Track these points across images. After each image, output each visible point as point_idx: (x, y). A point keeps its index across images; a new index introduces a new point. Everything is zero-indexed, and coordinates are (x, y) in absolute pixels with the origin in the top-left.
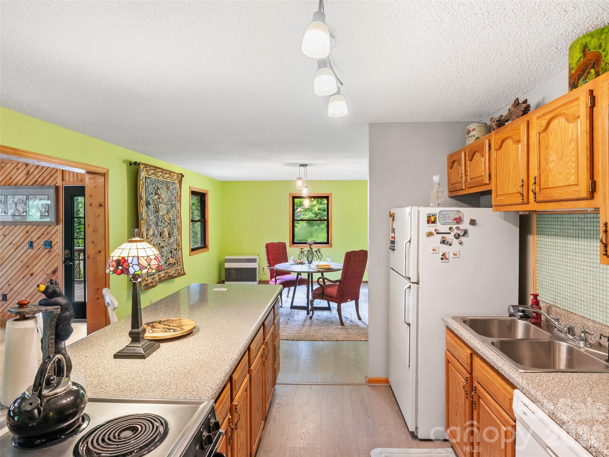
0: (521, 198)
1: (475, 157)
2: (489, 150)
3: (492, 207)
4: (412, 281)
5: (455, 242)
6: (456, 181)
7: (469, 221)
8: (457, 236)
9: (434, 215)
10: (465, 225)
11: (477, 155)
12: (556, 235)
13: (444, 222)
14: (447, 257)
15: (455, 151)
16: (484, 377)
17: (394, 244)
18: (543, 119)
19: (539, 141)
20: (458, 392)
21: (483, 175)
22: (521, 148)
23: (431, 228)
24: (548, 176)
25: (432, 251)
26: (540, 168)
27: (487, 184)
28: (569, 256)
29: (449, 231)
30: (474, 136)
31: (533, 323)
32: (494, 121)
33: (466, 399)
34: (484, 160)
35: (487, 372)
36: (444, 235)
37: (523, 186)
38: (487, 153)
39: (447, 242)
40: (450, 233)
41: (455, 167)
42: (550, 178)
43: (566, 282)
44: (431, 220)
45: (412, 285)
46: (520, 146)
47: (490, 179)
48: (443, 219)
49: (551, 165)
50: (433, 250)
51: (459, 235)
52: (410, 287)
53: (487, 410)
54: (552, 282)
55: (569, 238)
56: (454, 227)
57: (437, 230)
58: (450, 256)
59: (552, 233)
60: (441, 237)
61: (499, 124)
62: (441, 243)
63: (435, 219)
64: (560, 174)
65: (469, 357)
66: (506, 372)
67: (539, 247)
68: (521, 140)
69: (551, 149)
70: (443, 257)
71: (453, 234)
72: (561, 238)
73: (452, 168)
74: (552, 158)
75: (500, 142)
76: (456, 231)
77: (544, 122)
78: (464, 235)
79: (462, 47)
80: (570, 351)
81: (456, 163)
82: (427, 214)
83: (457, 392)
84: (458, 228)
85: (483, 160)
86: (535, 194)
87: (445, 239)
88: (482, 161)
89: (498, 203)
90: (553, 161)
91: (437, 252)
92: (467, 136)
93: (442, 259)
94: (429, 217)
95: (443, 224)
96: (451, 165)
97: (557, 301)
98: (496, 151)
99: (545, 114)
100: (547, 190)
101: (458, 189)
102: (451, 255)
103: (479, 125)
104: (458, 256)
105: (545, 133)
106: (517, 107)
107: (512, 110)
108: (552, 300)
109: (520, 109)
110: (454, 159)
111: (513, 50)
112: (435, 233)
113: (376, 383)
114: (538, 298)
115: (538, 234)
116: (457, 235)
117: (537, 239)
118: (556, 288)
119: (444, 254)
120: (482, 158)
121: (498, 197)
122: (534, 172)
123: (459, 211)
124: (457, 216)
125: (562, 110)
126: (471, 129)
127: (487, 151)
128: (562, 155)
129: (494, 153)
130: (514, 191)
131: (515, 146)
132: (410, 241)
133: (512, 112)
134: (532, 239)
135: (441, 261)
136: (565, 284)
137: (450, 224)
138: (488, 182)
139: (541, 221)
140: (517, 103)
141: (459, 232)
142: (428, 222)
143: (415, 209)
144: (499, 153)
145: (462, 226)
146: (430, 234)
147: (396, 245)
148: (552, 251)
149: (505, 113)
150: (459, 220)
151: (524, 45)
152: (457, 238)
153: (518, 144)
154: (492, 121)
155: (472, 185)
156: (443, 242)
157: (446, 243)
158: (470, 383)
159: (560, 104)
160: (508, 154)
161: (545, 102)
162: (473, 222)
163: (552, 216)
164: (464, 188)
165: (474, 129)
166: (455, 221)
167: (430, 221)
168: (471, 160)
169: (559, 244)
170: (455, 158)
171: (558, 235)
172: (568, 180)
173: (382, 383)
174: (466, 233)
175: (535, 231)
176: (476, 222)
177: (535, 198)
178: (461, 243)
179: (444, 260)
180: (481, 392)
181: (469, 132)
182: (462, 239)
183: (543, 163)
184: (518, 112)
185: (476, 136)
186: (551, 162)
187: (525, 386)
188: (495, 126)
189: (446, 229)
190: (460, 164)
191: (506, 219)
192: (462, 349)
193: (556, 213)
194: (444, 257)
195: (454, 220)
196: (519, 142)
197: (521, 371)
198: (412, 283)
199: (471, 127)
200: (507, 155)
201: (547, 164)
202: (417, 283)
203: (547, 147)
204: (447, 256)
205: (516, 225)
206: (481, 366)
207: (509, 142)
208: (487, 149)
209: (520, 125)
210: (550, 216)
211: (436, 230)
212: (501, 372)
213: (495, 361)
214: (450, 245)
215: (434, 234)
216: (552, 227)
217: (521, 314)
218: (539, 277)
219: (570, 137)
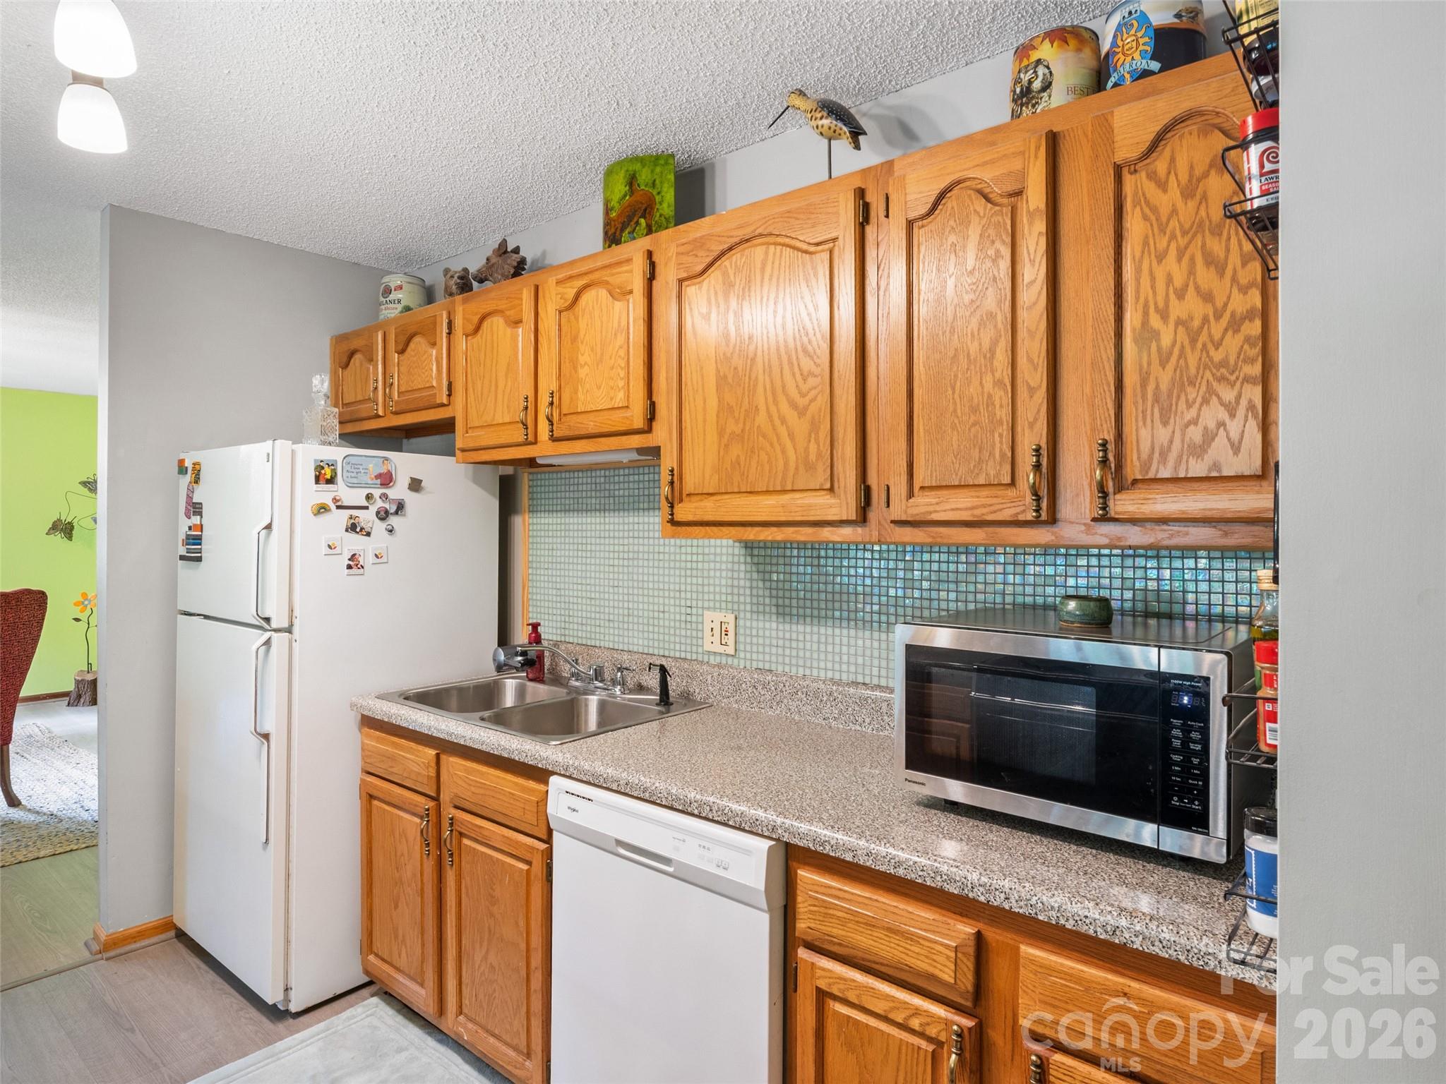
0: (523, 431)
1: (412, 345)
2: (449, 334)
3: (453, 455)
4: (274, 625)
5: (379, 528)
6: (360, 398)
7: (408, 481)
8: (383, 515)
9: (332, 465)
10: (399, 491)
11: (419, 343)
12: (565, 511)
13: (355, 481)
14: (361, 563)
15: (357, 328)
16: (473, 789)
17: (200, 544)
18: (568, 285)
19: (560, 325)
20: (402, 855)
21: (435, 384)
22: (523, 335)
23: (325, 495)
24: (576, 392)
25: (326, 550)
26: (560, 375)
27: (443, 405)
28: (589, 547)
29: (365, 503)
30: (399, 301)
31: (531, 680)
32: (452, 277)
33: (425, 856)
34: (437, 353)
35: (482, 774)
36: (355, 513)
37: (526, 408)
38: (445, 340)
39: (362, 529)
40: (367, 508)
41: (358, 364)
42: (580, 395)
43: (584, 594)
44: (324, 476)
45: (275, 635)
46: (520, 330)
47: (449, 395)
48: (353, 475)
49: (583, 372)
50: (330, 547)
51: (387, 512)
52: (268, 643)
53: (483, 853)
54: (558, 599)
55: (589, 514)
56: (377, 493)
57: (338, 501)
58: (367, 559)
59: (559, 508)
60: (348, 516)
61: (464, 284)
62: (347, 530)
63: (334, 472)
64: (599, 388)
65: (433, 764)
66: (529, 755)
67: (533, 537)
68: (525, 320)
69: (582, 343)
70: (351, 563)
71: (373, 509)
72: (576, 514)
73: (347, 365)
74: (585, 357)
75: (476, 319)
76: (380, 504)
77: (571, 293)
78: (396, 513)
79: (432, 95)
80: (602, 706)
81: (358, 357)
82: (315, 461)
83: (399, 854)
84: (384, 497)
85: (434, 352)
86: (552, 425)
87: (356, 521)
88: (431, 355)
89: (471, 445)
90: (586, 363)
91: (338, 551)
92: (382, 299)
93: (349, 567)
94: (319, 468)
95: (351, 486)
96: (345, 359)
97: (567, 633)
98: (467, 336)
99: (571, 278)
100: (574, 417)
101: (364, 415)
102: (371, 559)
103: (409, 279)
104: (384, 560)
105: (570, 312)
106: (504, 256)
107: (494, 260)
108: (559, 632)
109: (509, 261)
110: (352, 348)
111: (519, 140)
112: (333, 507)
113: (130, 943)
114: (540, 629)
115: (533, 511)
116: (382, 513)
117: (531, 521)
118: (565, 609)
119: (354, 555)
120: (430, 350)
121: (470, 431)
122: (548, 383)
123: (386, 459)
124: (383, 470)
125: (604, 275)
126: (393, 286)
127: (445, 335)
128: (602, 354)
129: (461, 343)
130: (507, 420)
131: (509, 331)
132: (269, 527)
133: (493, 265)
134: (520, 523)
135: (347, 571)
136: (582, 598)
137: (366, 486)
138: (445, 401)
139: (537, 486)
140: (502, 250)
141: (387, 506)
142: (317, 480)
143: (283, 446)
144: (475, 340)
145: (394, 493)
146: (322, 509)
147: (204, 547)
148: (559, 540)
149: (475, 264)
150: (386, 479)
151: (539, 137)
152: (382, 519)
153: (518, 327)
154: (449, 275)
155: (404, 407)
156: (353, 528)
157: (358, 530)
158: (434, 818)
159: (599, 264)
160: (495, 345)
161: (547, 262)
162: (415, 485)
163: (559, 475)
164: (381, 413)
165: (400, 287)
166: (379, 481)
167: (321, 477)
168: (401, 352)
169: (571, 527)
170: (356, 344)
171: (569, 511)
172: (612, 399)
173: (149, 937)
174: (400, 507)
175: (527, 505)
176: (423, 484)
177: (552, 431)
178: (391, 531)
179: (354, 571)
180: (466, 823)
181: (388, 291)
182: (393, 520)
183: (566, 368)
184: (506, 266)
185: (404, 303)
186: (582, 366)
187: (571, 762)
188: (454, 287)
189: (357, 497)
190: (371, 360)
191: (476, 480)
192: (413, 754)
193: (565, 468)
194: (354, 563)
195: (377, 477)
196: (518, 322)
197: (554, 743)
198: (276, 630)
199: (394, 280)
200: (493, 347)
201: (575, 368)
202: (289, 630)
203: (574, 339)
204: (361, 560)
205: (494, 495)
206: (467, 770)
207: (497, 323)
208: (445, 330)
209: (521, 290)
210: (555, 475)
211: (335, 500)
212: (517, 758)
213: (502, 743)
214: (368, 534)
215: (330, 510)
216: (559, 495)
217: (520, 658)
218: (533, 593)
219: (616, 325)
